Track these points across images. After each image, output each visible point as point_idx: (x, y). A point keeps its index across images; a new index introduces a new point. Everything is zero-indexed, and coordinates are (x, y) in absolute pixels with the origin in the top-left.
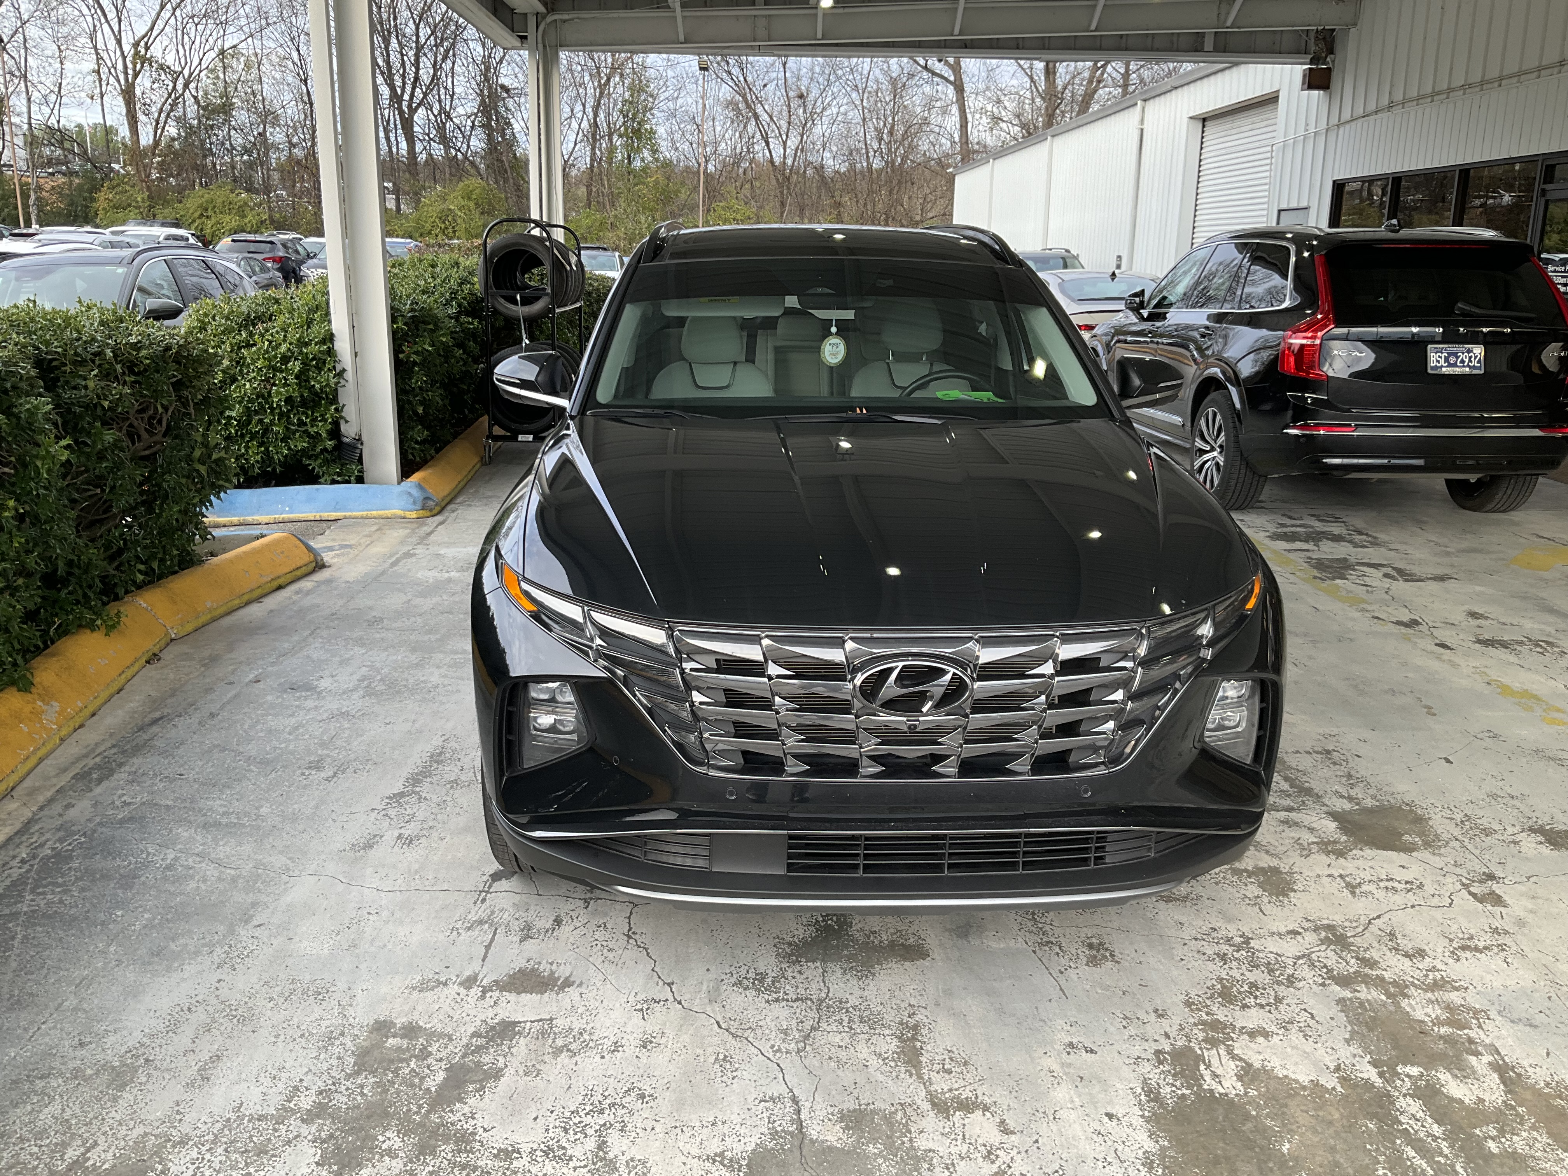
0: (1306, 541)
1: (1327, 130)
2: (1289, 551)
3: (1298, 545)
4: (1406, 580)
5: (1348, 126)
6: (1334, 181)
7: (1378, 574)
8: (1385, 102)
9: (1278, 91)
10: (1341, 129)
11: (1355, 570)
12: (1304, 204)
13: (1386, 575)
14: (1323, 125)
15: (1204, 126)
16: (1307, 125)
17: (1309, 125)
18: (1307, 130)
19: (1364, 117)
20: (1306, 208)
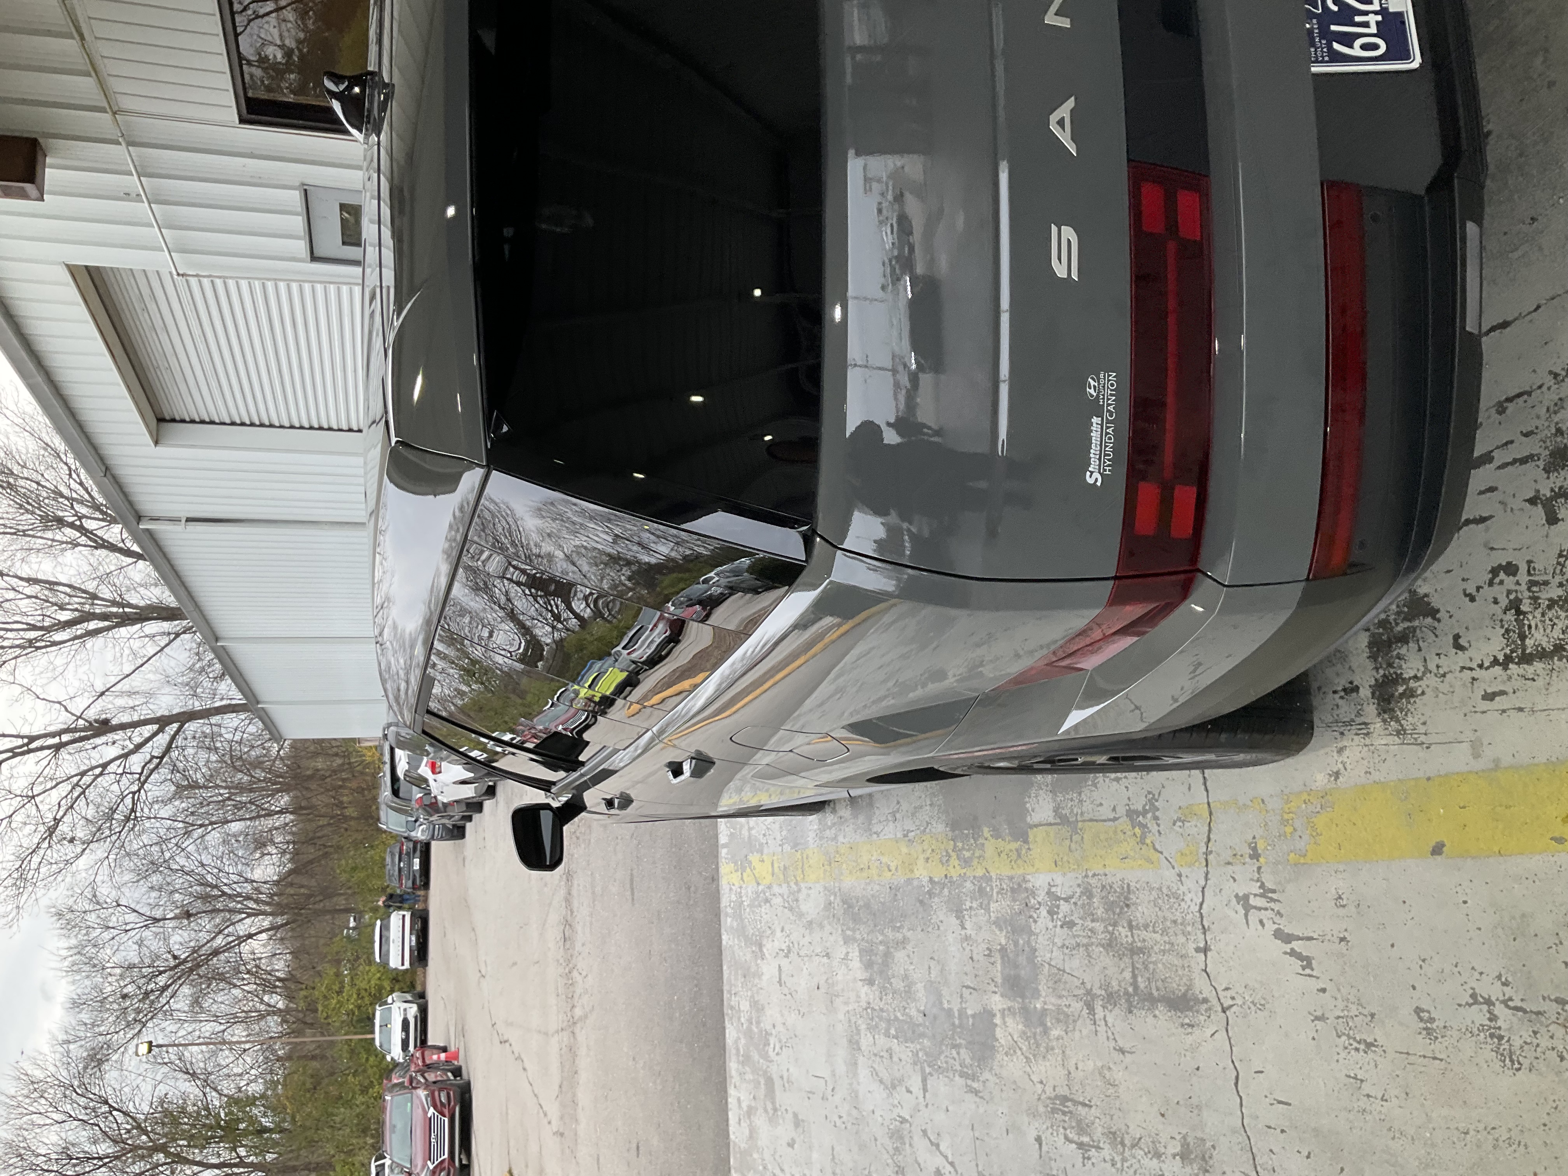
1: (130, 144)
5: (115, 85)
6: (242, 121)
9: (73, 270)
10: (126, 103)
12: (296, 196)
14: (119, 152)
15: (173, 420)
16: (125, 196)
17: (127, 190)
18: (138, 195)
19: (82, 38)
20: (306, 190)
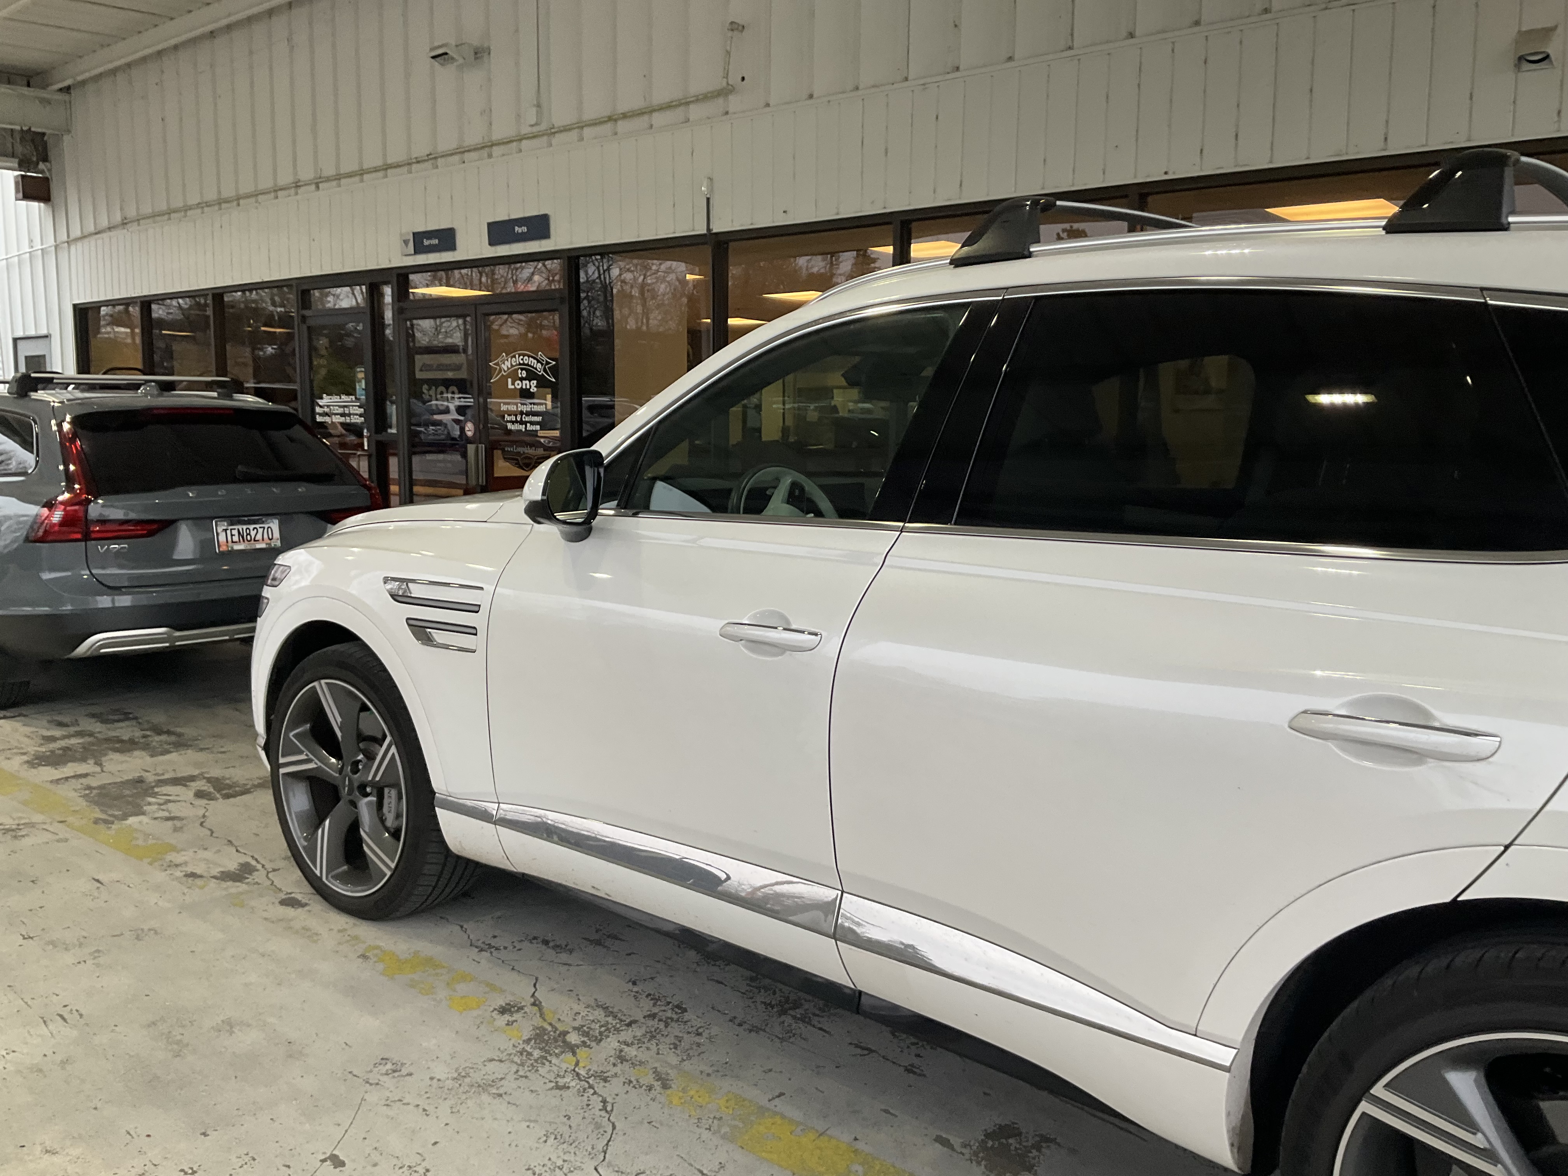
0: (84, 760)
1: (56, 247)
2: (57, 781)
3: (70, 769)
4: (227, 796)
5: (79, 244)
6: (75, 306)
7: (186, 793)
8: (118, 218)
10: (73, 248)
11: (155, 795)
12: (44, 332)
13: (200, 794)
14: (51, 241)
16: (31, 241)
17: (34, 241)
18: (32, 247)
19: (96, 234)
20: (46, 337)
